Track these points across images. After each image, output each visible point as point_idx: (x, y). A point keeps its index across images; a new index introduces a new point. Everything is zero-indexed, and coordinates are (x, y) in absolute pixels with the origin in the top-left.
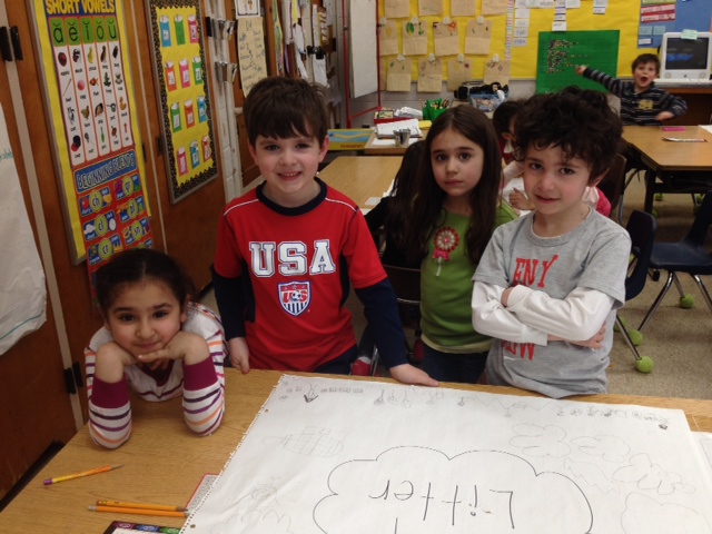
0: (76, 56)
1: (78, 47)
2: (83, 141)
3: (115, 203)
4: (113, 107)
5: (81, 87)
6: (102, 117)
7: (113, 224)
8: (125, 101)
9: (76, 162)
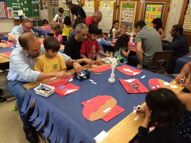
0: (125, 9)
1: (126, 8)
2: (123, 19)
3: (126, 28)
4: (130, 17)
5: (125, 13)
6: (128, 17)
7: (124, 30)
8: (133, 16)
9: (122, 21)
